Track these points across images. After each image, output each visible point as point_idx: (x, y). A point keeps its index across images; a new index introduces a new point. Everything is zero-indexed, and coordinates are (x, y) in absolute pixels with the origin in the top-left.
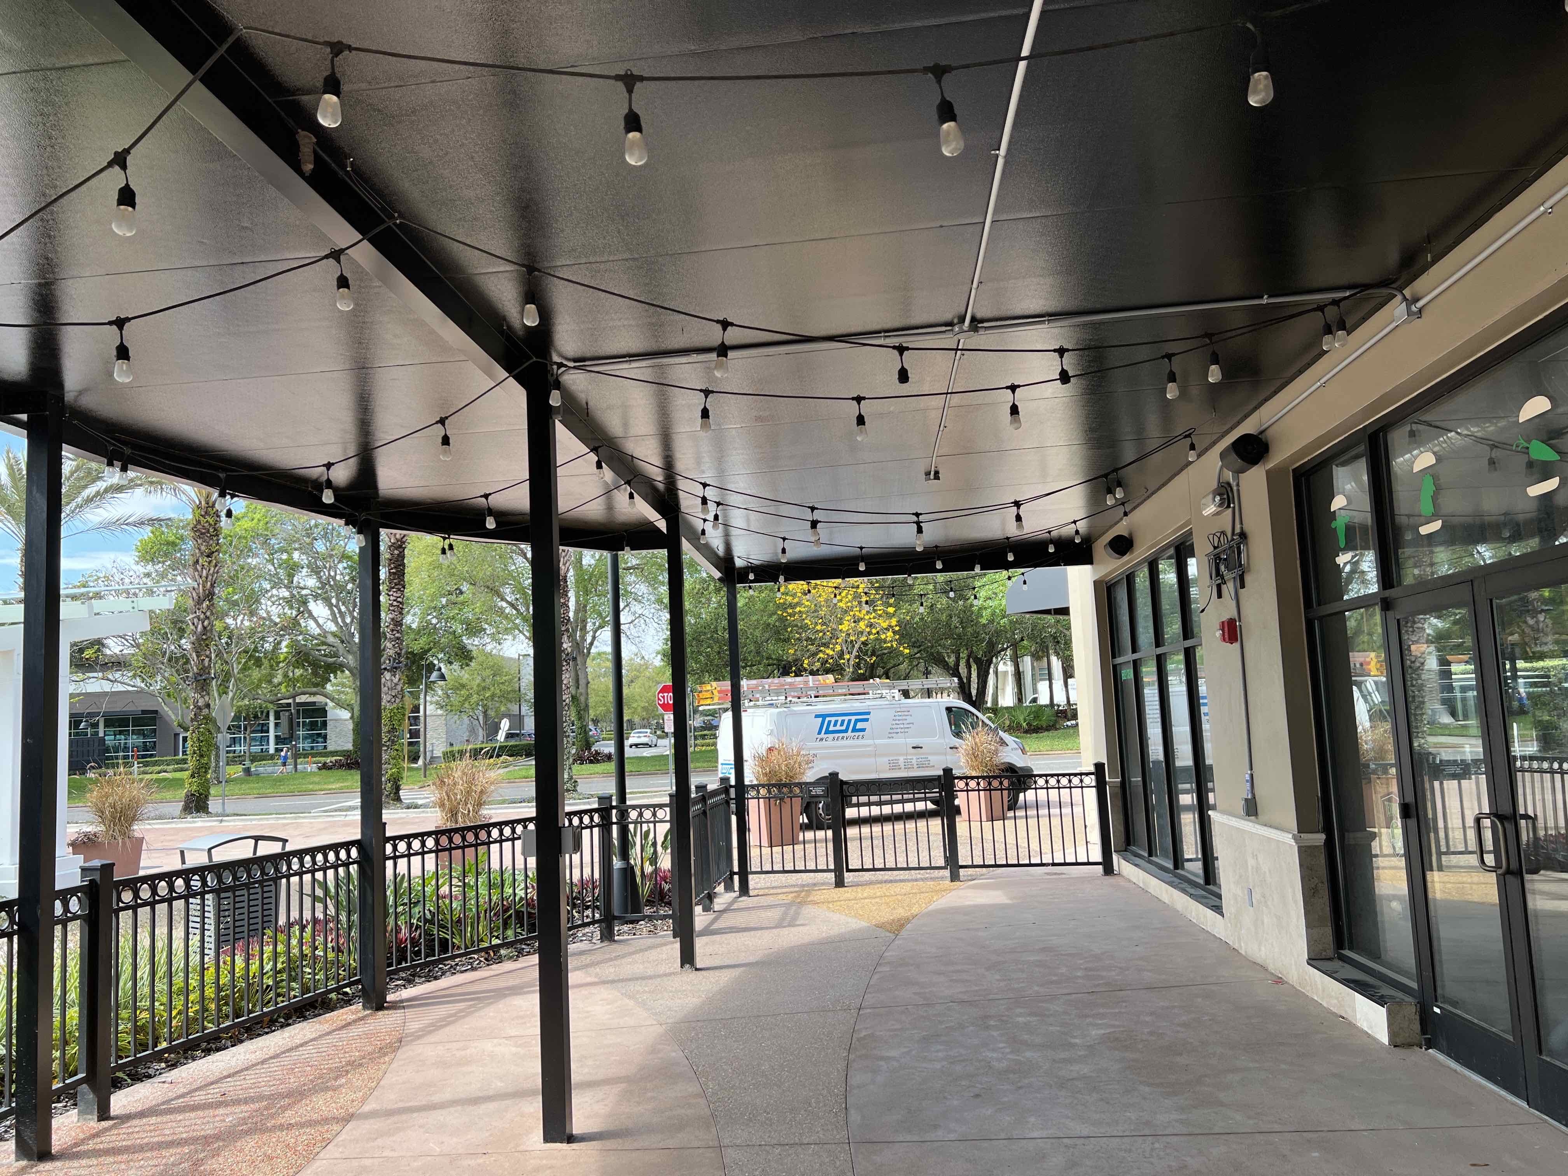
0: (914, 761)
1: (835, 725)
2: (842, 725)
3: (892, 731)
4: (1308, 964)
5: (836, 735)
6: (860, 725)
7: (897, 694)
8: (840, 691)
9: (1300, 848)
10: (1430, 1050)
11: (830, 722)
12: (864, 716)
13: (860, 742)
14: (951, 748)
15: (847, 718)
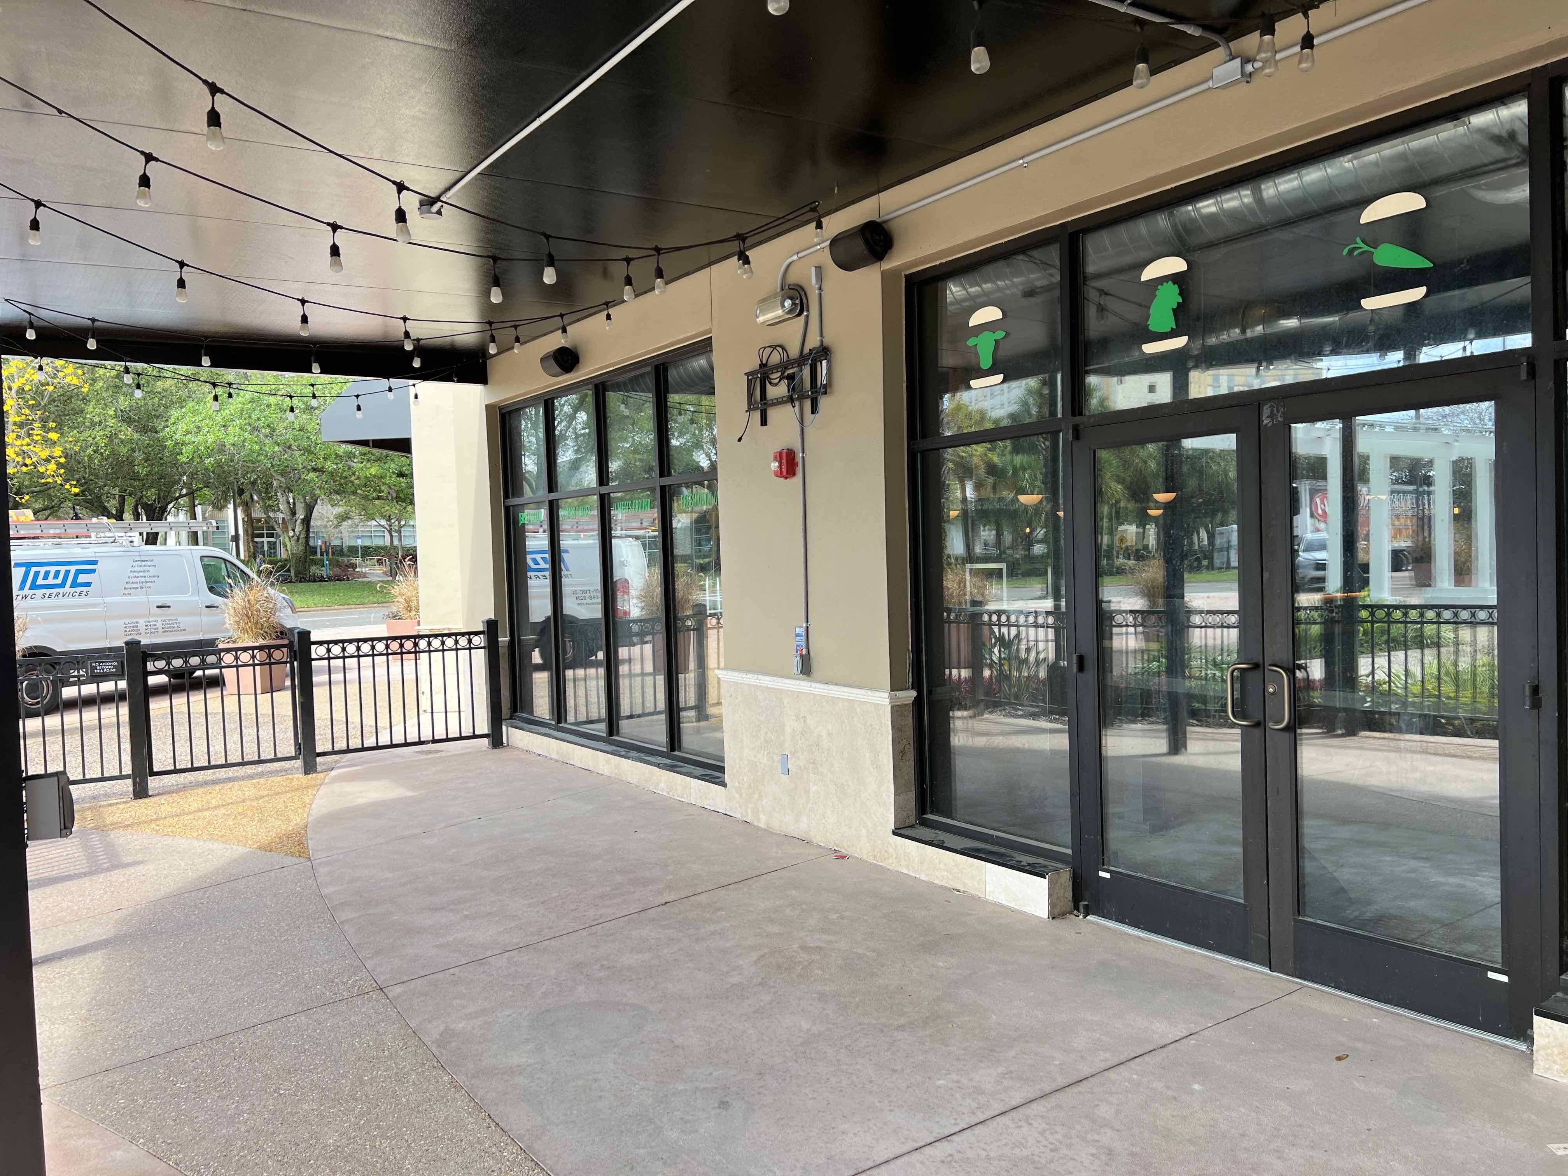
0: (159, 625)
1: (46, 577)
2: (56, 576)
3: (128, 586)
4: (894, 833)
5: (48, 591)
6: (82, 578)
7: (137, 539)
8: (52, 531)
9: (892, 707)
10: (1088, 917)
11: (37, 574)
12: (89, 565)
13: (83, 600)
14: (207, 607)
15: (63, 569)
